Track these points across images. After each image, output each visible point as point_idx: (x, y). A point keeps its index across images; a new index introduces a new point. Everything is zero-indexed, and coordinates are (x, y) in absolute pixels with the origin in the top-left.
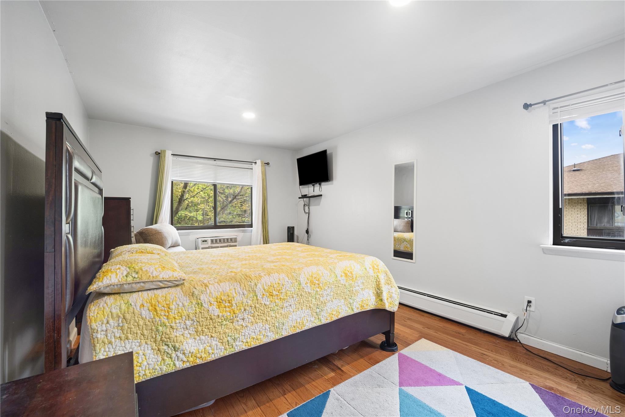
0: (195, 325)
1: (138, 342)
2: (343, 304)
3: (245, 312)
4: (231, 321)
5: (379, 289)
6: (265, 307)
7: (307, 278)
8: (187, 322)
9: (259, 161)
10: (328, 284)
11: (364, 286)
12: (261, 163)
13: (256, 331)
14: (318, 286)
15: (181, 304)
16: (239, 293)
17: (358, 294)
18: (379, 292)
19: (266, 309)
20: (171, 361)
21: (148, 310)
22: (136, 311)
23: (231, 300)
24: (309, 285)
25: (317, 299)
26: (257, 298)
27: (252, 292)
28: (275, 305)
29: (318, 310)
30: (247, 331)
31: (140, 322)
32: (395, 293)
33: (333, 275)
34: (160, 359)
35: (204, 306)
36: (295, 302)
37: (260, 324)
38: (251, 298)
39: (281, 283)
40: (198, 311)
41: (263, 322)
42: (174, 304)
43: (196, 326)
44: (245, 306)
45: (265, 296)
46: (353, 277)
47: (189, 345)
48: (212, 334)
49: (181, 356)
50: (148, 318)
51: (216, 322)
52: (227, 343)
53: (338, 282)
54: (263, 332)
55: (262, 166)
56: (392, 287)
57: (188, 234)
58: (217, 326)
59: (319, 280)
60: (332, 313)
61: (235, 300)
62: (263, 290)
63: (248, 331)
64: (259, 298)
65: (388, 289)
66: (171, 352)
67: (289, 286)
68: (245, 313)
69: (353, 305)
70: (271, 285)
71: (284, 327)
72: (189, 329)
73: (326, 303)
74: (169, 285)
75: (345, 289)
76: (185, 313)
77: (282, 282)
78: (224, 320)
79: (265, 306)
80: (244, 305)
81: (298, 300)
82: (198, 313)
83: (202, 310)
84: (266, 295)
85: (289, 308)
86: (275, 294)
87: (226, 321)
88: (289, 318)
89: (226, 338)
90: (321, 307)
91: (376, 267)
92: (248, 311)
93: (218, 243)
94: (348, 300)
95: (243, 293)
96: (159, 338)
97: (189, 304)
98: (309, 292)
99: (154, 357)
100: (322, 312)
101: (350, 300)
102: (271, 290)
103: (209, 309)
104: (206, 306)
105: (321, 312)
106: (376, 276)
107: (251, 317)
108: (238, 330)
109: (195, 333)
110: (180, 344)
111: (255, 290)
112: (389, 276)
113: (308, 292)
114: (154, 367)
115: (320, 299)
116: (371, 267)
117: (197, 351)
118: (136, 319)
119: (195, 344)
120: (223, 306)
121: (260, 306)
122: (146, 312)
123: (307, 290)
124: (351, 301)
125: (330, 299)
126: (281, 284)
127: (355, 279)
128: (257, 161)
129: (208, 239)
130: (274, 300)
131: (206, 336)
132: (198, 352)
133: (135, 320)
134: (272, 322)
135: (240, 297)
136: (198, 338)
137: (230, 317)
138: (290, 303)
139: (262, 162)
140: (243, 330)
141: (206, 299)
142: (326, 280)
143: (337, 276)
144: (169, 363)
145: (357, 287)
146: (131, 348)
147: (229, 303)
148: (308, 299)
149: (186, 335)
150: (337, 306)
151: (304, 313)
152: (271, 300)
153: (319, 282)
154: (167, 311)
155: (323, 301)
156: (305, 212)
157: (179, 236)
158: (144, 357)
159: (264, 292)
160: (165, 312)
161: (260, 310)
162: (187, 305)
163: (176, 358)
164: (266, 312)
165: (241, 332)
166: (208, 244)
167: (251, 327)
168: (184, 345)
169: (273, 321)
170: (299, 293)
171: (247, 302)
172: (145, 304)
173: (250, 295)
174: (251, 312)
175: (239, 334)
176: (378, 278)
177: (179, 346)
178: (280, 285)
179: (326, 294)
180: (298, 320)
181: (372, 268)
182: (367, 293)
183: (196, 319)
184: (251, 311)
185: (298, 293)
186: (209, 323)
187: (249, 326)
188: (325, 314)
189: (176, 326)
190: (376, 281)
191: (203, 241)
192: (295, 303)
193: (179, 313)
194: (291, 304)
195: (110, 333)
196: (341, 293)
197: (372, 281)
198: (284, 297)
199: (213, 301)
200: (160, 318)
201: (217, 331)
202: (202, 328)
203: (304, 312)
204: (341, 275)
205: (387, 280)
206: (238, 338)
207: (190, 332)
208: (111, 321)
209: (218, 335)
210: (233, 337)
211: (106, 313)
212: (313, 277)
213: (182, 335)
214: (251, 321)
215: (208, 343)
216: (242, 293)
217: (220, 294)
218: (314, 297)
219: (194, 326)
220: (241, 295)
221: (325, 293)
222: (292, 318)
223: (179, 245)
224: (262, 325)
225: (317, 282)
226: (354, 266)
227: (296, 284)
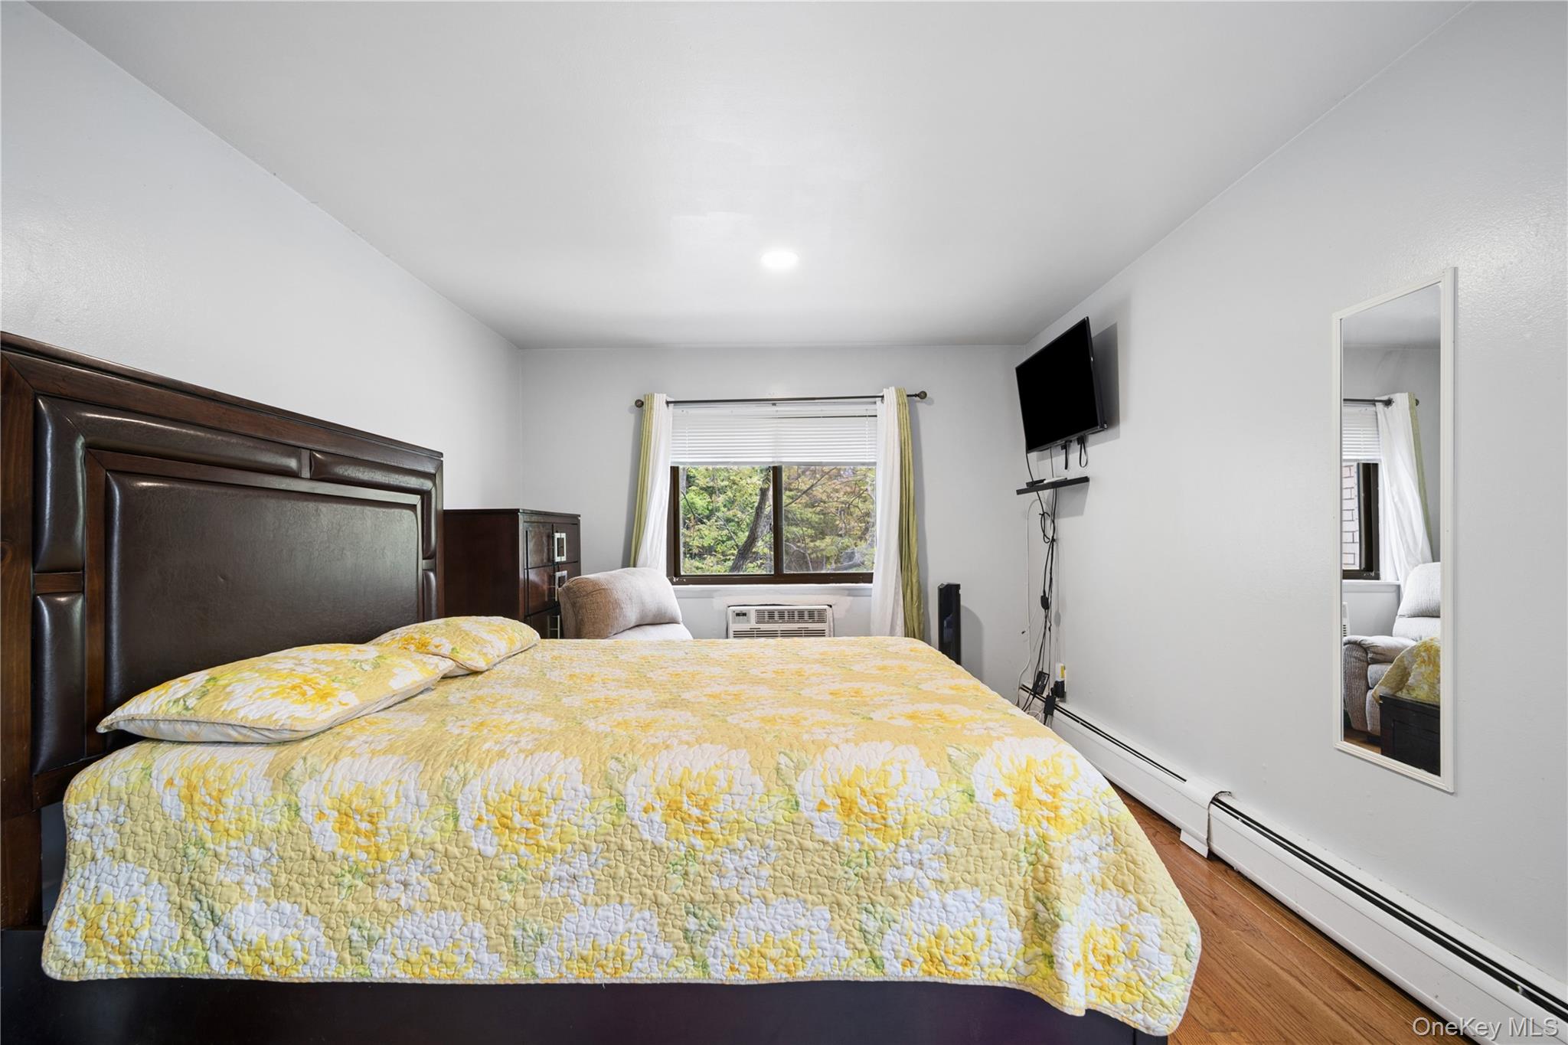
0: (272, 866)
1: (143, 873)
2: (823, 924)
3: (412, 861)
4: (370, 879)
5: (1044, 904)
6: (479, 862)
7: (657, 788)
8: (256, 851)
9: (892, 389)
10: (749, 830)
11: (955, 870)
12: (898, 397)
13: (438, 933)
14: (701, 829)
15: (249, 796)
16: (407, 797)
17: (916, 900)
18: (1043, 915)
19: (484, 869)
20: (200, 947)
21: (178, 795)
22: (154, 793)
23: (377, 813)
24: (657, 817)
25: (692, 877)
26: (456, 825)
27: (445, 802)
28: (516, 862)
29: (692, 923)
30: (410, 927)
31: (157, 823)
32: (1157, 940)
33: (779, 795)
34: (178, 935)
35: (301, 817)
36: (594, 870)
37: (453, 914)
38: (437, 823)
39: (549, 792)
40: (284, 827)
41: (465, 910)
42: (234, 793)
43: (275, 870)
44: (415, 842)
45: (484, 826)
46: (884, 818)
47: (248, 917)
48: (309, 904)
49: (223, 940)
50: (173, 818)
51: (326, 871)
52: (347, 945)
53: (799, 829)
54: (462, 943)
55: (899, 404)
56: (1141, 908)
57: (710, 595)
58: (326, 885)
59: (705, 804)
60: (763, 950)
61: (391, 817)
62: (483, 805)
63: (412, 925)
64: (465, 829)
65: (1119, 910)
66: (204, 925)
67: (577, 806)
68: (413, 867)
69: (878, 941)
70: (510, 791)
71: (541, 950)
72: (258, 873)
73: (736, 905)
74: (253, 738)
75: (839, 867)
76: (254, 826)
77: (553, 790)
78: (350, 872)
79: (480, 859)
80: (413, 840)
81: (608, 866)
82: (284, 834)
83: (294, 827)
84: (488, 821)
85: (568, 888)
86: (518, 826)
87: (353, 877)
88: (564, 920)
89: (344, 929)
90: (706, 914)
91: (1038, 792)
92: (421, 863)
93: (776, 622)
94: (855, 915)
95: (417, 800)
96: (185, 876)
97: (267, 802)
98: (658, 845)
99: (167, 923)
100: (713, 934)
101: (864, 916)
102: (506, 810)
103: (312, 829)
104: (307, 818)
105: (706, 932)
106: (1034, 838)
107: (429, 884)
108: (382, 916)
109: (270, 889)
110: (226, 907)
111: (454, 797)
112: (1129, 849)
113: (652, 842)
114: (162, 950)
115: (707, 883)
116: (1008, 790)
117: (264, 941)
118: (151, 813)
119: (264, 920)
120: (352, 828)
121: (462, 854)
122: (172, 800)
123: (646, 836)
124: (872, 925)
125: (754, 892)
126: (546, 793)
127: (896, 831)
128: (885, 392)
129: (749, 610)
130: (513, 846)
131: (296, 907)
132: (265, 947)
133: (147, 815)
134: (497, 919)
135: (406, 813)
136: (274, 904)
137: (365, 868)
138: (574, 868)
139: (899, 391)
140: (397, 918)
141: (312, 797)
142: (739, 812)
143: (797, 803)
144: (195, 951)
145: (909, 868)
146: (127, 885)
147: (371, 822)
148: (652, 870)
149: (247, 888)
150: (790, 929)
151: (628, 917)
152: (504, 843)
153: (707, 813)
154: (214, 808)
155: (720, 892)
156: (1045, 535)
157: (677, 598)
158: (149, 916)
159: (484, 812)
160: (210, 810)
161: (462, 870)
162: (262, 804)
163: (214, 944)
164: (480, 879)
165: (392, 924)
166: (748, 621)
167: (424, 918)
168: (234, 913)
169: (501, 917)
170: (613, 839)
171: (424, 834)
172: (177, 779)
173: (436, 809)
174: (430, 867)
175: (384, 929)
176: (1047, 852)
177: (223, 913)
178: (545, 795)
179: (736, 869)
180: (598, 937)
181: (1011, 797)
182: (972, 907)
183: (277, 850)
184: (431, 863)
185: (608, 838)
186: (307, 871)
187: (419, 911)
188: (727, 946)
189: (227, 855)
190: (1032, 858)
191: (738, 615)
192: (593, 874)
193: (240, 820)
194: (576, 873)
195: (97, 836)
196: (813, 876)
197: (1004, 854)
198: (551, 843)
199: (329, 808)
200: (195, 824)
201: (324, 900)
202: (290, 880)
203: (631, 915)
204: (823, 804)
205: (1119, 868)
206: (380, 938)
207: (259, 882)
208: (104, 807)
209: (325, 911)
210: (365, 933)
211: (101, 785)
212: (684, 791)
213: (238, 883)
214: (428, 898)
215: (297, 928)
216: (415, 801)
217: (353, 789)
218: (680, 868)
219: (269, 867)
220: (410, 806)
221: (730, 862)
222: (577, 927)
223: (672, 621)
224: (459, 921)
225: (695, 812)
226: (903, 771)
227: (606, 802)
